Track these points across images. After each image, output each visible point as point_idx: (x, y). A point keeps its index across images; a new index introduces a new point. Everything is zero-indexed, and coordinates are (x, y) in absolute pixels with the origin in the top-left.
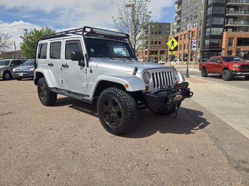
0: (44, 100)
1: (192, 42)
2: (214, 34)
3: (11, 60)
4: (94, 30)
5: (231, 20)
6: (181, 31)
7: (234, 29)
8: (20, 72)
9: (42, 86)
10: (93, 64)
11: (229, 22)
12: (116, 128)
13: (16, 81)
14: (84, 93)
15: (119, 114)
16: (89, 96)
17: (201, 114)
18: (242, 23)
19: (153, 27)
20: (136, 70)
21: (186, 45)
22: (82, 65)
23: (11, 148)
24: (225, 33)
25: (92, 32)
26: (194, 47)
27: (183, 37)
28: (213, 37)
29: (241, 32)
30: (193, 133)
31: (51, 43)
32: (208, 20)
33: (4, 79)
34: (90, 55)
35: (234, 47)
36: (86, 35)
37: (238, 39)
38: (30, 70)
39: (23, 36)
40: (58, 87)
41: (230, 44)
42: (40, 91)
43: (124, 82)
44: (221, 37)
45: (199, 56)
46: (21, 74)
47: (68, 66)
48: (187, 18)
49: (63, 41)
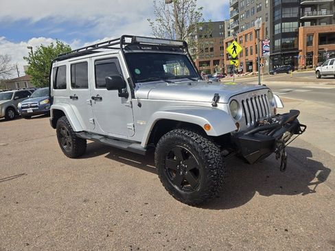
0: (68, 149)
1: (263, 44)
2: (287, 31)
3: (14, 91)
4: (138, 40)
5: (308, 10)
6: (239, 30)
7: (314, 21)
8: (27, 107)
9: (64, 129)
10: (142, 92)
11: (306, 13)
12: (191, 195)
13: (23, 120)
14: (130, 138)
15: (195, 172)
16: (140, 143)
17: (309, 153)
18: (324, 13)
19: (201, 28)
20: (217, 98)
21: (249, 49)
22: (124, 95)
23: (28, 244)
24: (301, 29)
25: (135, 43)
26: (266, 51)
27: (243, 39)
28: (285, 35)
29: (324, 25)
30: (314, 191)
31: (71, 65)
32: (277, 13)
33: (7, 118)
34: (135, 79)
35: (315, 46)
36: (125, 49)
37: (320, 34)
38: (41, 103)
39: (28, 56)
40: (89, 130)
41: (309, 43)
42: (60, 136)
43: (201, 121)
44: (296, 34)
45: (267, 64)
46: (30, 110)
47: (101, 99)
48: (248, 12)
49: (91, 60)
